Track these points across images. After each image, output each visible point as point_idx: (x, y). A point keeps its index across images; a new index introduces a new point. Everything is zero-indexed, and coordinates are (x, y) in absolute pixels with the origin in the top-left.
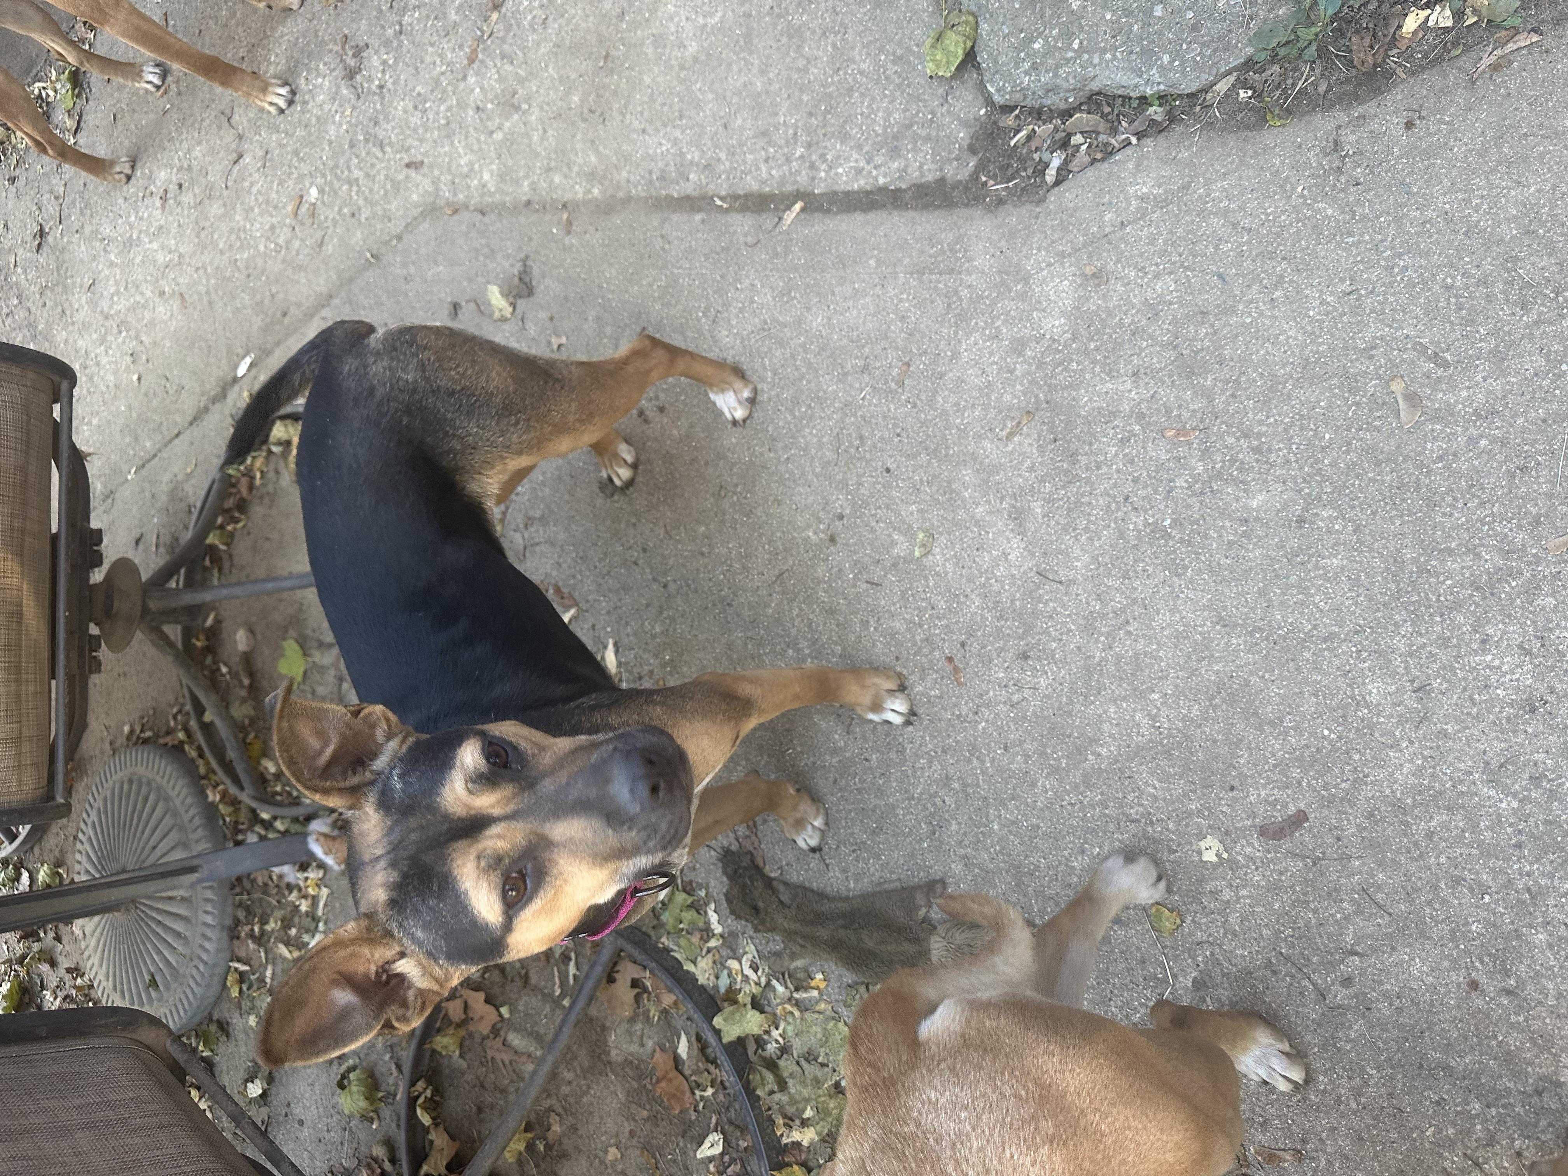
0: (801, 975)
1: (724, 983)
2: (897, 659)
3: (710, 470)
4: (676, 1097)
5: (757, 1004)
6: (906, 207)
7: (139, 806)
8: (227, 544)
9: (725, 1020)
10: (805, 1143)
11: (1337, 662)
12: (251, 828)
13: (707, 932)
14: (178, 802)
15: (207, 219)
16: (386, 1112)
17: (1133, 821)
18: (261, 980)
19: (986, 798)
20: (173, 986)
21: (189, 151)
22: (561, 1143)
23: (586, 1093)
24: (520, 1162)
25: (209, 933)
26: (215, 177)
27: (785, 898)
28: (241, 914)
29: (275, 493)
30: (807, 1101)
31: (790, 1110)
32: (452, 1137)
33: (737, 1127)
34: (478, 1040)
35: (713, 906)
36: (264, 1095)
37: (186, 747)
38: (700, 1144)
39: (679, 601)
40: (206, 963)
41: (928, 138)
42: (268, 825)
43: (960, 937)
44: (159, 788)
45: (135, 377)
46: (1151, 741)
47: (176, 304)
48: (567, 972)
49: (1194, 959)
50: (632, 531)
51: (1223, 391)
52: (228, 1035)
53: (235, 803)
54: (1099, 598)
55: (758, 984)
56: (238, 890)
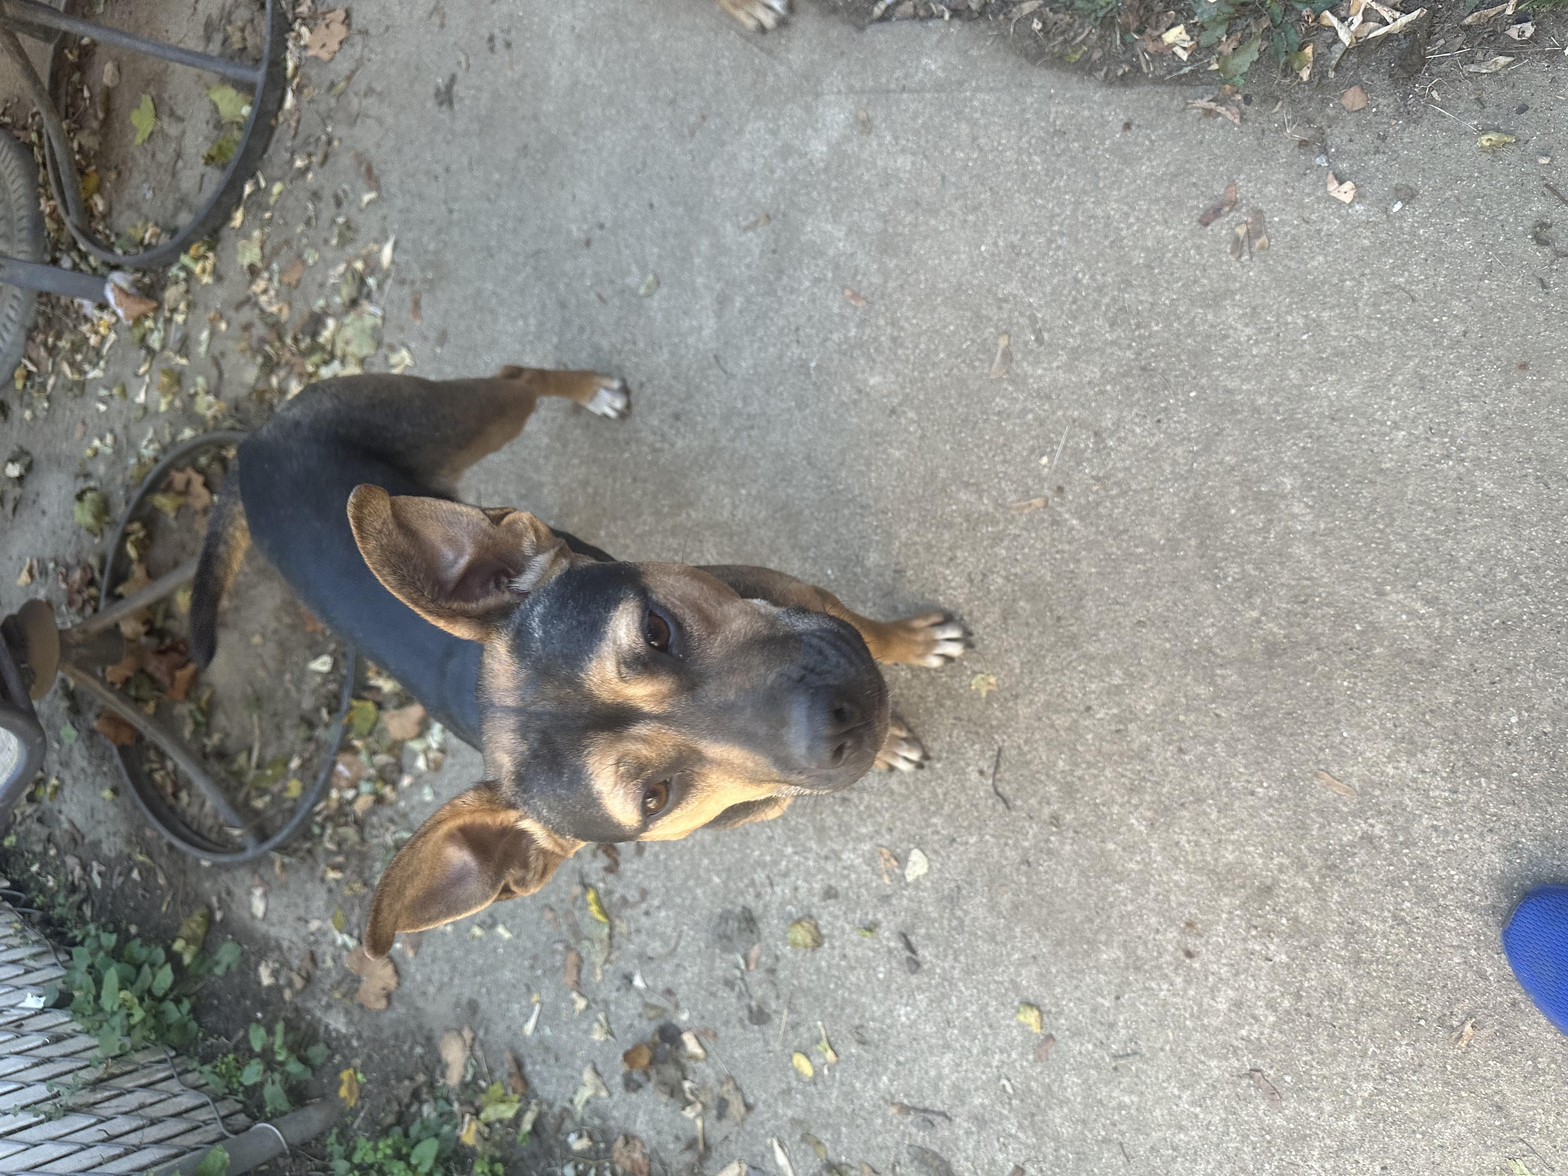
10: (384, 690)
12: (68, 252)
14: (13, 197)
16: (107, 534)
18: (43, 385)
28: (41, 321)
34: (190, 511)
36: (20, 479)
37: (35, 150)
38: (316, 659)
39: (456, 231)
42: (84, 256)
46: (725, 522)
50: (444, 147)
51: (897, 278)
53: (60, 222)
54: (744, 398)
56: (44, 300)
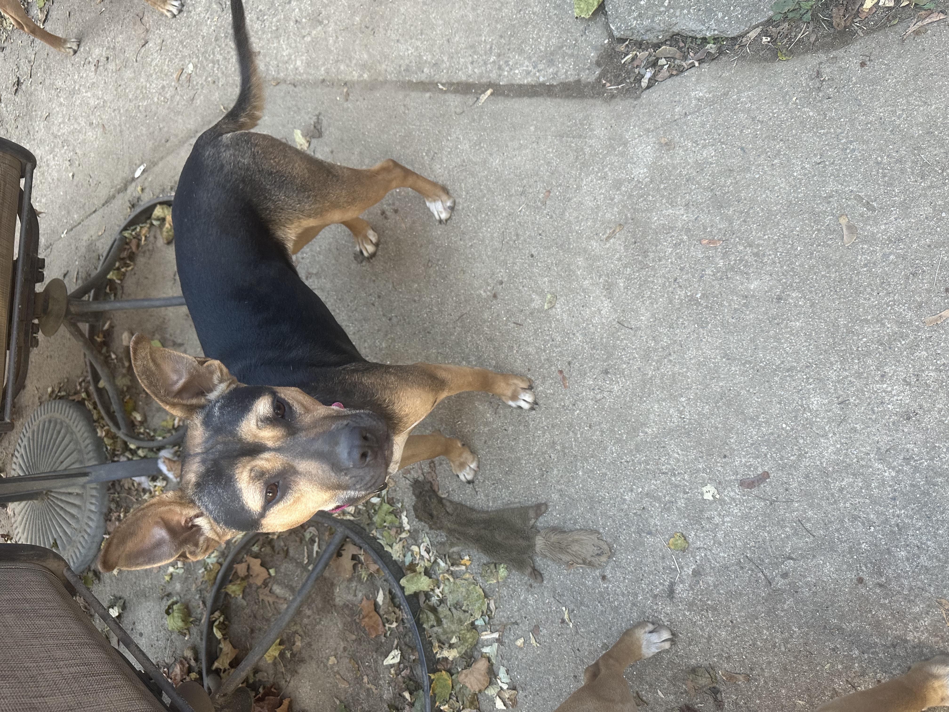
0: (456, 557)
1: (408, 560)
2: (529, 370)
3: (423, 250)
4: (374, 628)
5: (427, 573)
6: (555, 96)
7: (54, 436)
8: (121, 280)
9: (407, 581)
10: (450, 658)
11: (794, 384)
12: (123, 454)
13: (400, 529)
14: (79, 435)
15: (122, 79)
16: (194, 630)
17: (663, 473)
19: (576, 456)
20: (68, 547)
21: (114, 38)
22: (300, 653)
23: (319, 623)
24: (275, 664)
25: (93, 516)
26: (130, 54)
27: (450, 510)
28: (113, 506)
29: (153, 250)
30: (453, 632)
31: (443, 638)
32: (234, 647)
33: (409, 647)
34: (254, 589)
35: (405, 513)
36: (119, 617)
37: (86, 403)
38: (386, 656)
39: (398, 328)
40: (89, 535)
41: (572, 55)
42: (134, 452)
43: (554, 538)
44: (68, 426)
45: (71, 175)
46: (678, 426)
47: (100, 131)
48: (313, 549)
49: (694, 557)
50: (372, 285)
51: (739, 218)
52: (99, 579)
53: (114, 437)
54: (654, 338)
55: (429, 561)
56: (112, 491)
